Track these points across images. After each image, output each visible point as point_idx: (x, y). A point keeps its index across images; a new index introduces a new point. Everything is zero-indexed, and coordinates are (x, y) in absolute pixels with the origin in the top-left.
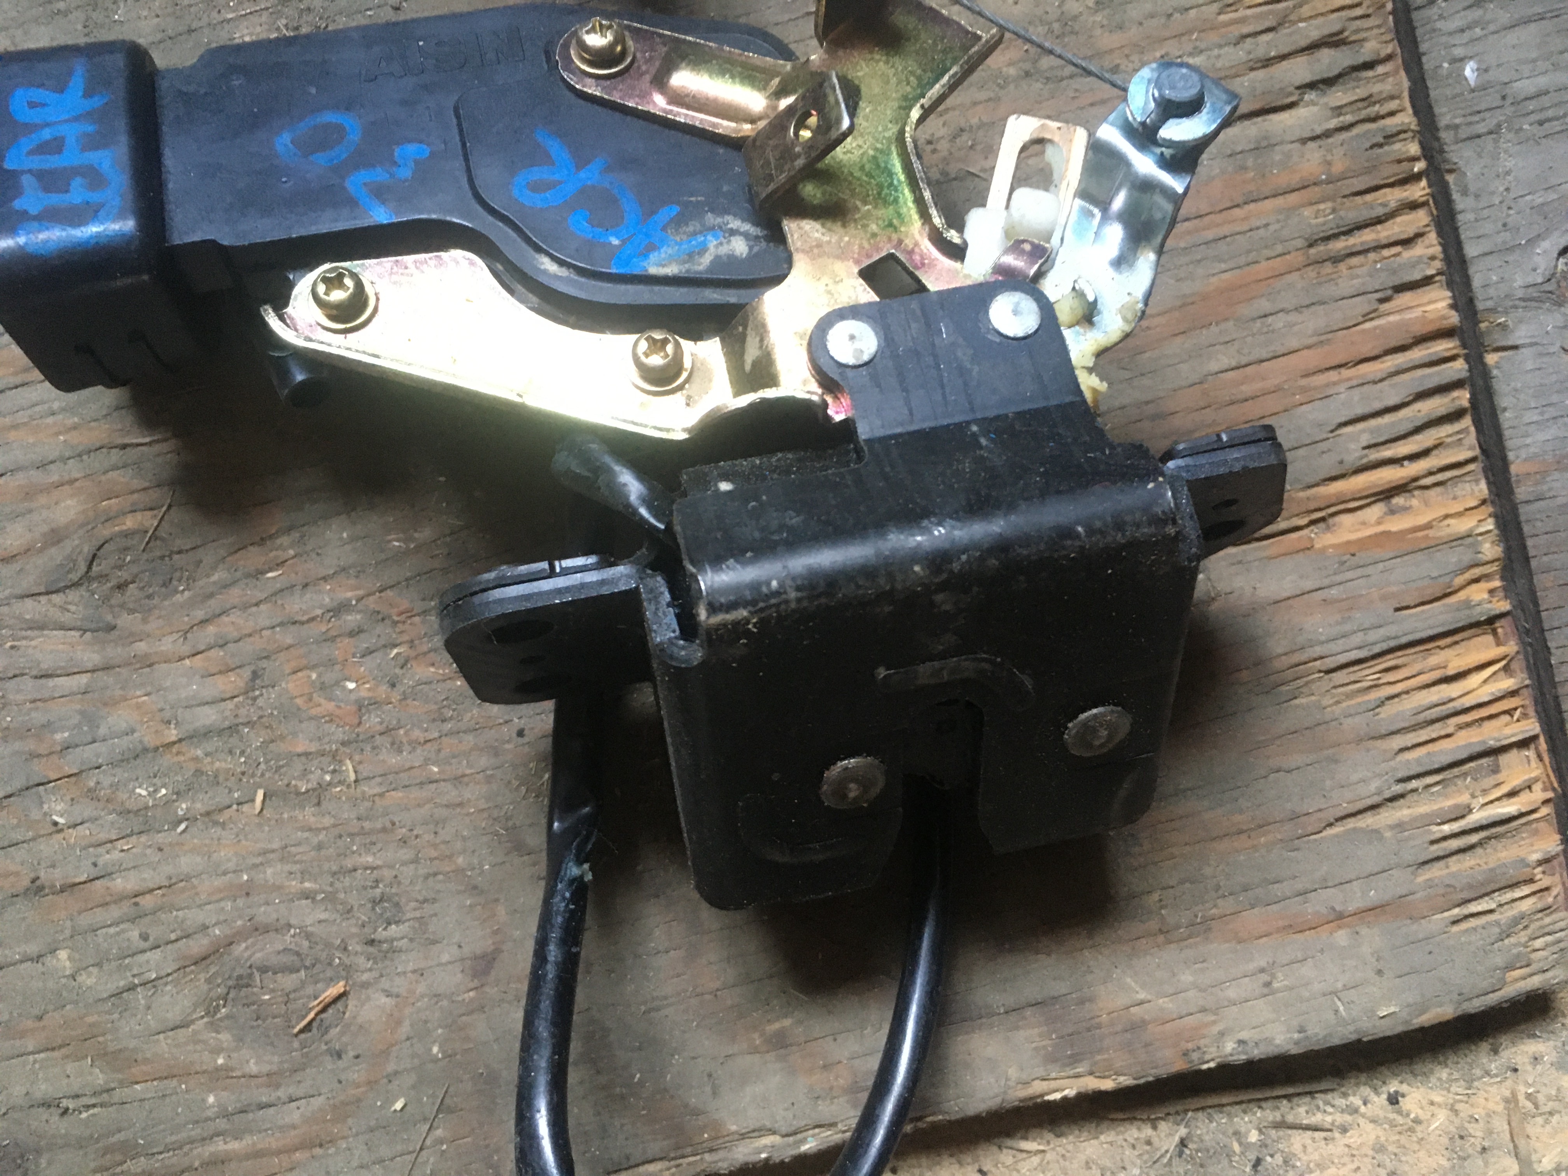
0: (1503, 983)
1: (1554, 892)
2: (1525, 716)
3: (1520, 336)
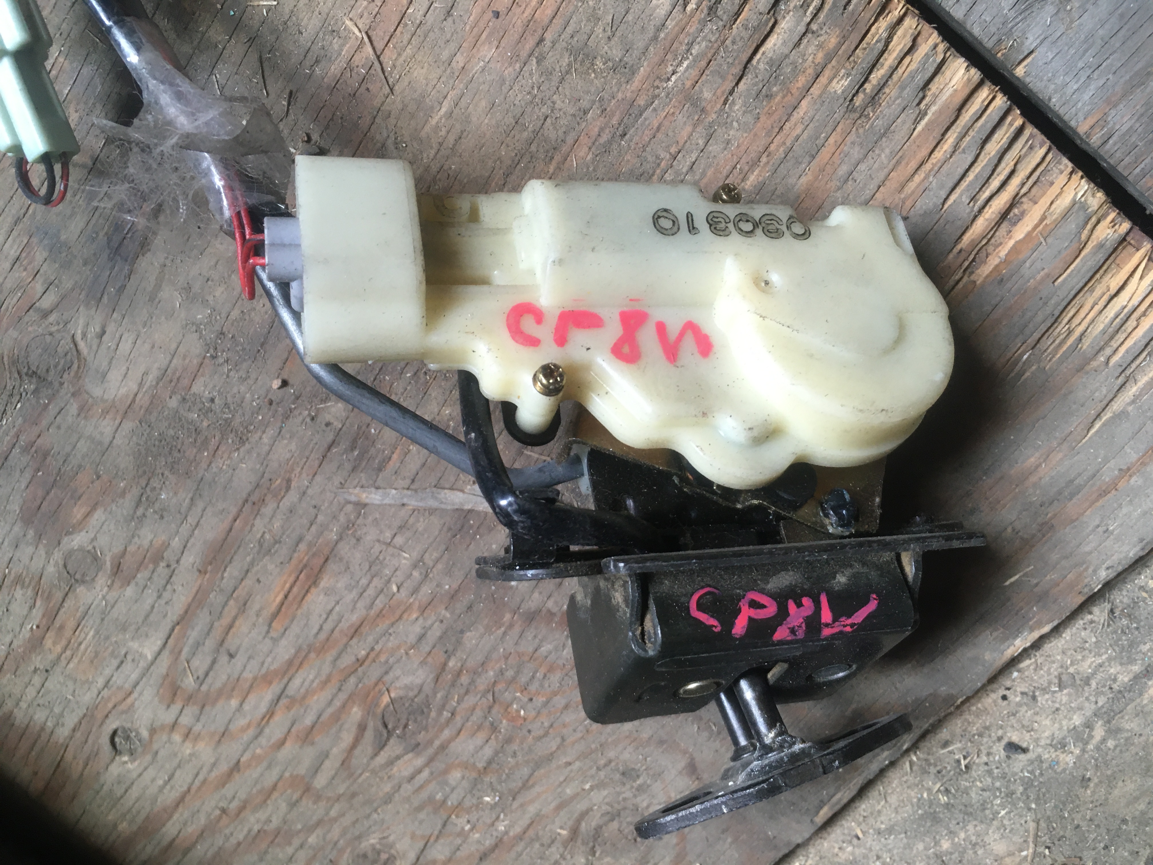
3: (1030, 42)
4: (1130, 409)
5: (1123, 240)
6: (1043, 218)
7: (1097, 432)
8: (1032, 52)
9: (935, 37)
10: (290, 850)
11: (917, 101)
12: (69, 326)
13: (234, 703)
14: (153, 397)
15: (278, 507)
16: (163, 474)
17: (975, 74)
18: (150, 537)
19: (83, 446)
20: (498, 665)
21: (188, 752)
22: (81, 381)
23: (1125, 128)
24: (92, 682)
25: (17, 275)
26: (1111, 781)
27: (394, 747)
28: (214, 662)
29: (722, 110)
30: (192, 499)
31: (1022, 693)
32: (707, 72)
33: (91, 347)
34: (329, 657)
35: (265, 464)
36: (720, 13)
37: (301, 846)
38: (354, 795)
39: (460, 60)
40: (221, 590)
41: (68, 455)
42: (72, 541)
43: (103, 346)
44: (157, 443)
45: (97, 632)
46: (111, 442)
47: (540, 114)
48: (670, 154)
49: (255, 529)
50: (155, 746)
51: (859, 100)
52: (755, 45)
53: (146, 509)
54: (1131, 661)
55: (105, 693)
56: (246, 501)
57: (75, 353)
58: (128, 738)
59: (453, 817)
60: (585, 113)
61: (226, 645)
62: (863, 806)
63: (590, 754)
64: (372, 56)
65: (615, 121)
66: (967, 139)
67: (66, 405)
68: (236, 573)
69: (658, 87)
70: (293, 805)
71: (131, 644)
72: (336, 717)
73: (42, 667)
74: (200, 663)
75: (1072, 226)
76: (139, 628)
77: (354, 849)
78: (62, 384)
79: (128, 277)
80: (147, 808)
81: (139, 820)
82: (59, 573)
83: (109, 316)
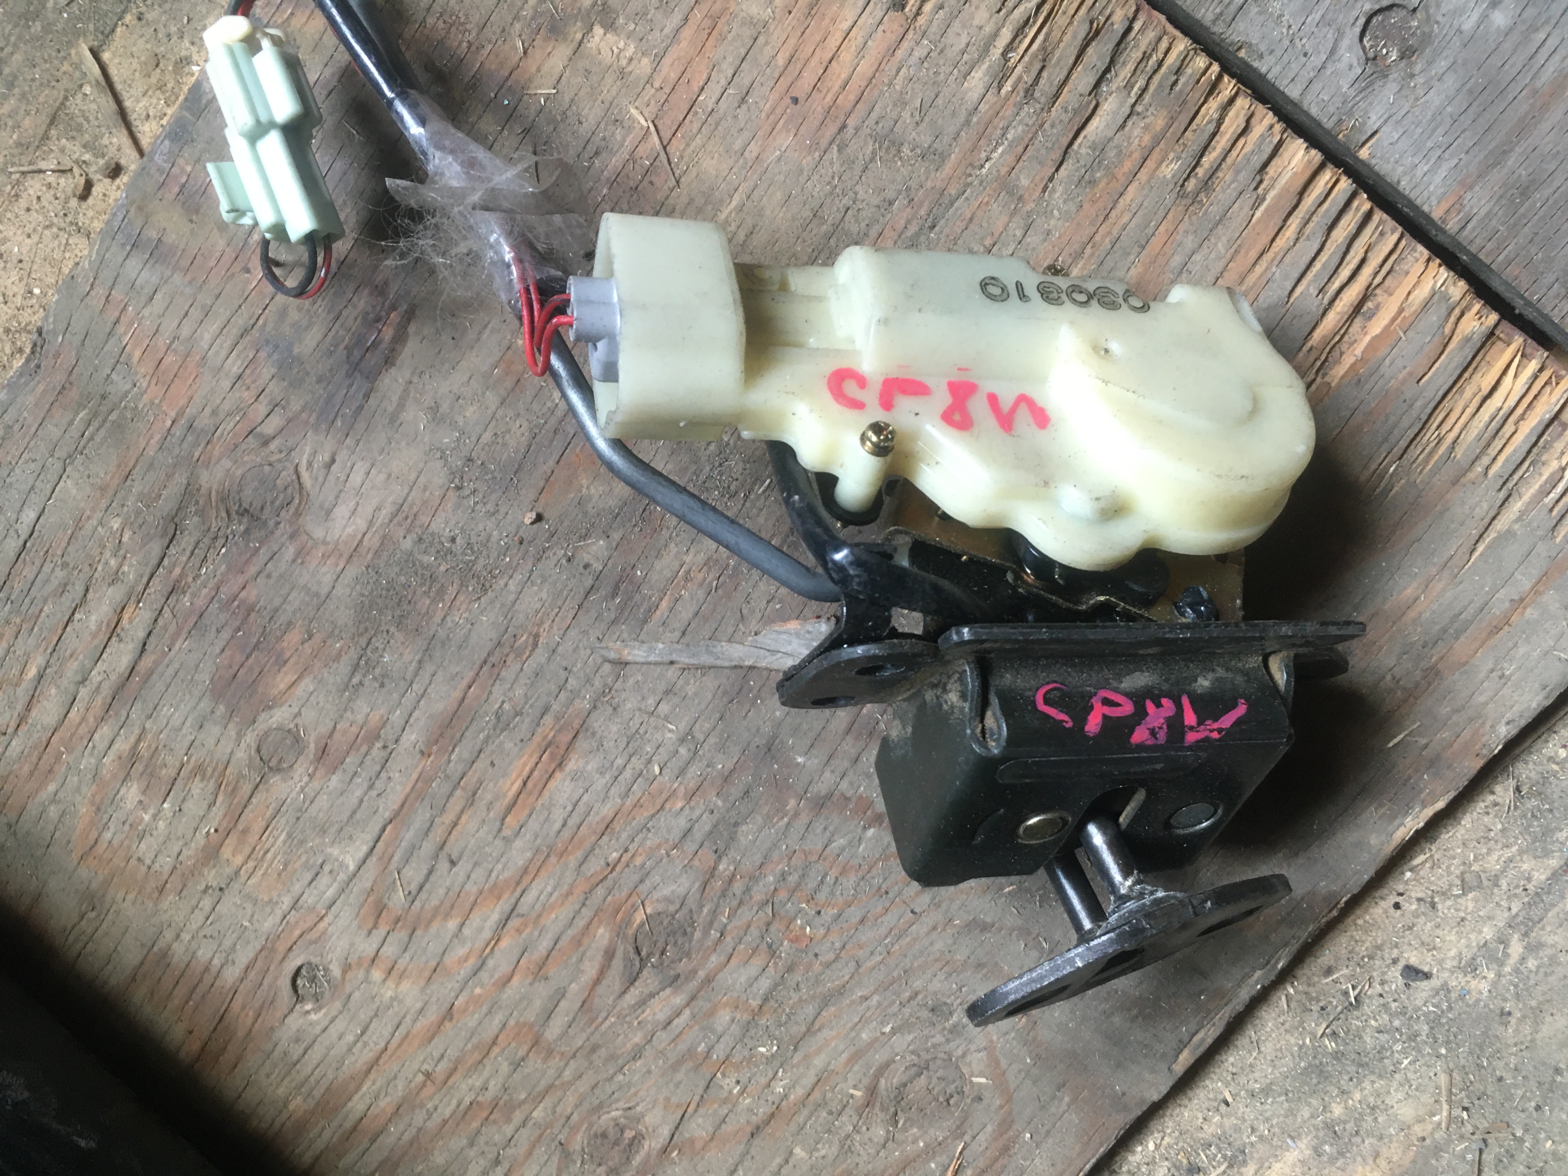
2: (1561, 376)
3: (1373, 122)
4: (1516, 527)
5: (1491, 335)
6: (1401, 310)
7: (1481, 555)
8: (1376, 132)
9: (1270, 118)
10: (509, 1130)
11: (1254, 184)
12: (293, 454)
13: (452, 925)
14: (384, 537)
15: (522, 669)
16: (388, 632)
17: (1316, 156)
18: (366, 709)
19: (296, 599)
20: (780, 867)
21: (389, 993)
22: (300, 520)
23: (1483, 212)
24: (277, 903)
25: (238, 395)
26: (1536, 1014)
27: (649, 980)
28: (430, 872)
29: (1041, 198)
30: (420, 662)
31: (1419, 900)
32: (1024, 158)
33: (316, 479)
34: (573, 861)
35: (509, 617)
36: (1037, 94)
37: (524, 1124)
38: (594, 1049)
39: (754, 149)
40: (447, 777)
41: (276, 610)
42: (271, 717)
43: (331, 478)
44: (384, 592)
45: (289, 835)
46: (330, 592)
47: (841, 206)
48: (985, 246)
49: (492, 697)
50: (348, 988)
51: (1191, 185)
52: (1076, 128)
53: (364, 676)
54: (1547, 854)
55: (293, 917)
56: (485, 662)
57: (297, 486)
58: (313, 979)
59: (719, 1075)
60: (891, 204)
61: (447, 849)
62: (1231, 1059)
63: (891, 984)
64: (658, 146)
65: (923, 212)
66: (1311, 225)
67: (280, 549)
68: (466, 755)
69: (970, 175)
70: (516, 1065)
71: (329, 850)
72: (578, 942)
73: (215, 884)
74: (414, 873)
75: (1433, 317)
76: (342, 829)
77: (591, 1125)
78: (279, 523)
79: (367, 396)
80: (330, 1076)
81: (317, 1093)
82: (250, 759)
83: (341, 442)
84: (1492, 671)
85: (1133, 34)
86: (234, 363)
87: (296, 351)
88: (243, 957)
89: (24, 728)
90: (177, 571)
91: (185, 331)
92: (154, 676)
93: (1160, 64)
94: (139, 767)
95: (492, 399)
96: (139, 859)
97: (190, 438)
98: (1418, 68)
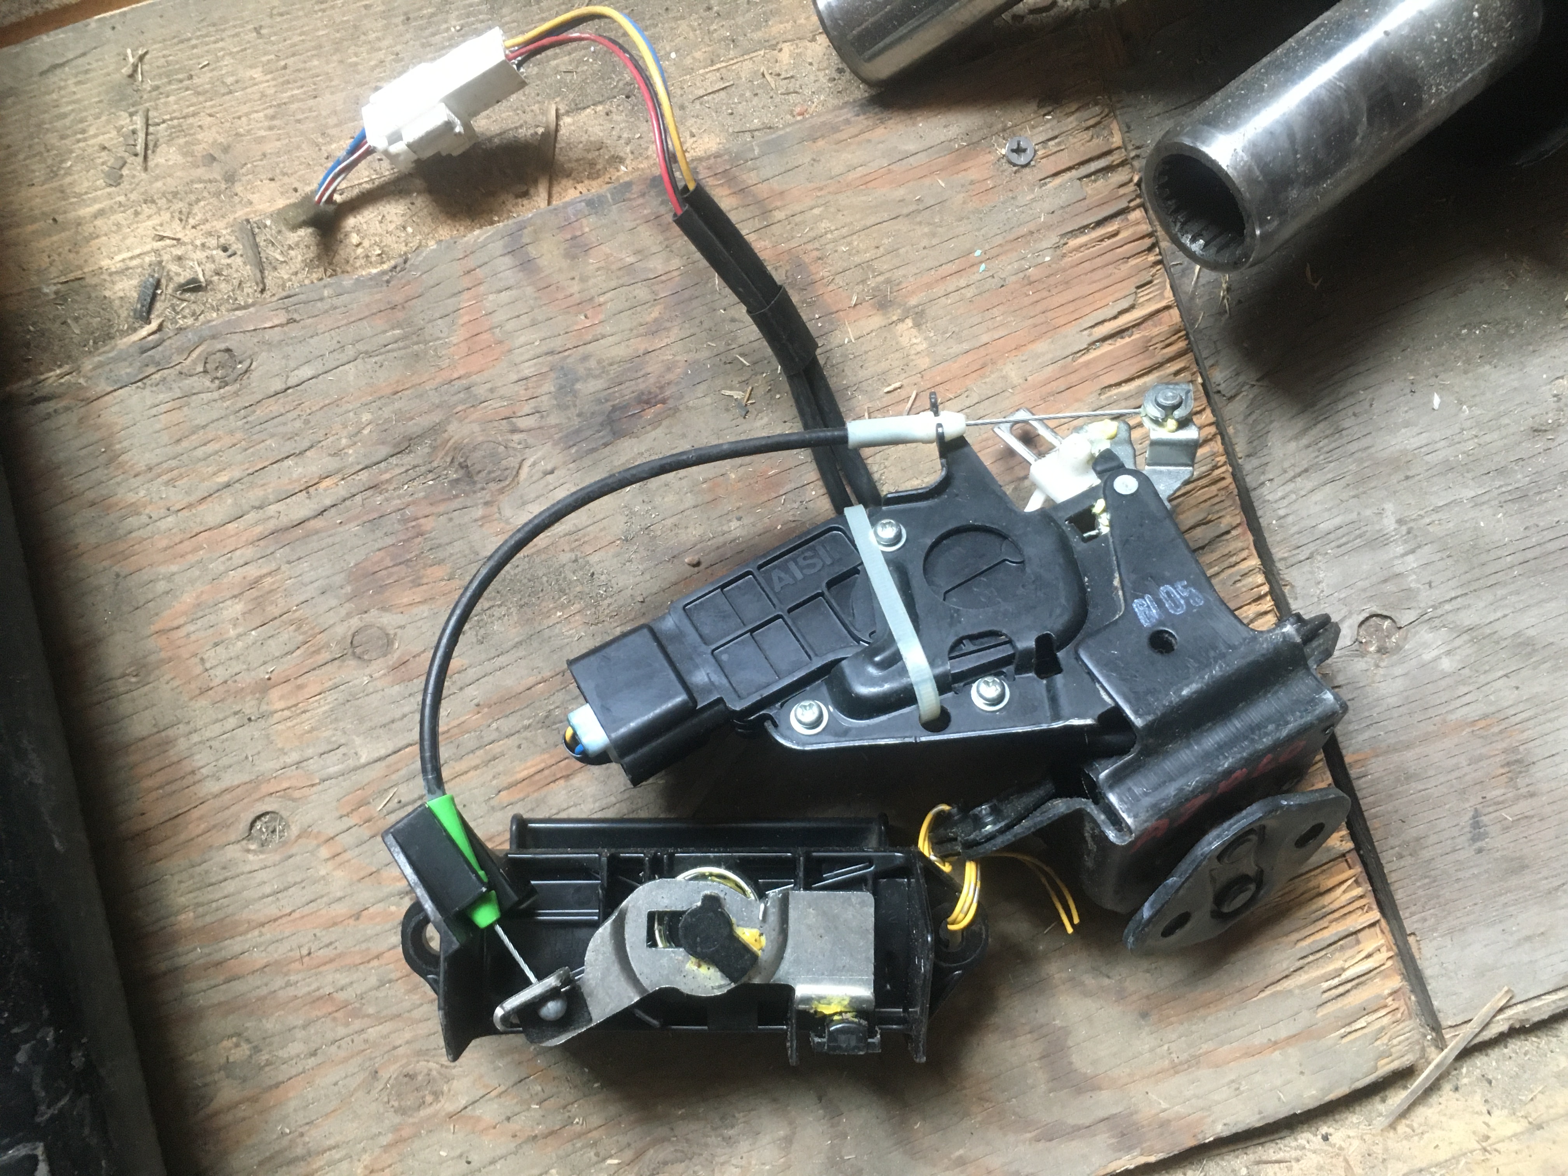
0: (1376, 1069)
1: (1401, 1010)
2: (1370, 909)
4: (1297, 991)
5: (1343, 856)
7: (1267, 996)
12: (527, 450)
19: (459, 546)
22: (501, 496)
23: (1378, 775)
24: (286, 754)
25: (517, 389)
30: (518, 643)
33: (531, 477)
37: (357, 1034)
41: (439, 546)
42: (381, 617)
43: (543, 482)
45: (332, 709)
50: (294, 850)
53: (470, 628)
57: (514, 473)
58: (272, 827)
59: (532, 1078)
67: (472, 506)
68: (504, 729)
70: (382, 984)
71: (354, 738)
73: (247, 713)
76: (375, 728)
77: (408, 1064)
78: (483, 489)
79: (606, 445)
80: (230, 910)
81: (208, 919)
82: (344, 638)
83: (565, 463)
84: (1233, 1081)
85: (1228, 537)
86: (529, 367)
87: (578, 386)
88: (229, 779)
89: (185, 513)
90: (387, 476)
91: (510, 326)
92: (315, 537)
93: (1237, 563)
94: (254, 593)
95: (690, 500)
96: (202, 659)
97: (462, 395)
98: (1382, 664)
